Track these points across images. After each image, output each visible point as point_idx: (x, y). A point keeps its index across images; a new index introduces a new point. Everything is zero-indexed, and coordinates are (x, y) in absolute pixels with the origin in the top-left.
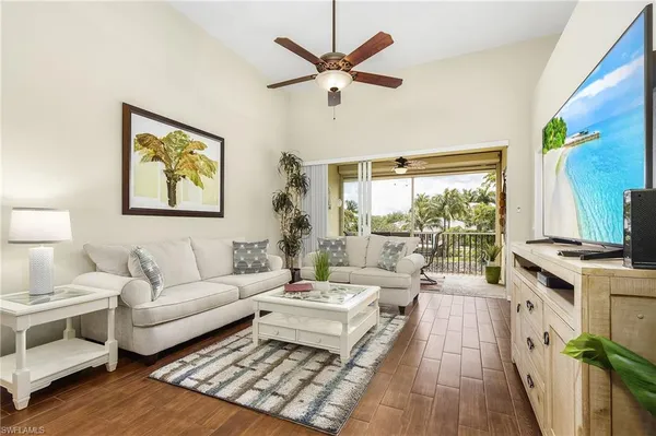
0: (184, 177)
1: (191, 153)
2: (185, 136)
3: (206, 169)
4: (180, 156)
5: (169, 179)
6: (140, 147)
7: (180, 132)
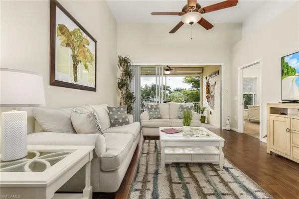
0: (81, 61)
1: (84, 46)
2: (81, 33)
3: (90, 58)
4: (79, 46)
5: (74, 61)
6: (60, 34)
7: (79, 30)
